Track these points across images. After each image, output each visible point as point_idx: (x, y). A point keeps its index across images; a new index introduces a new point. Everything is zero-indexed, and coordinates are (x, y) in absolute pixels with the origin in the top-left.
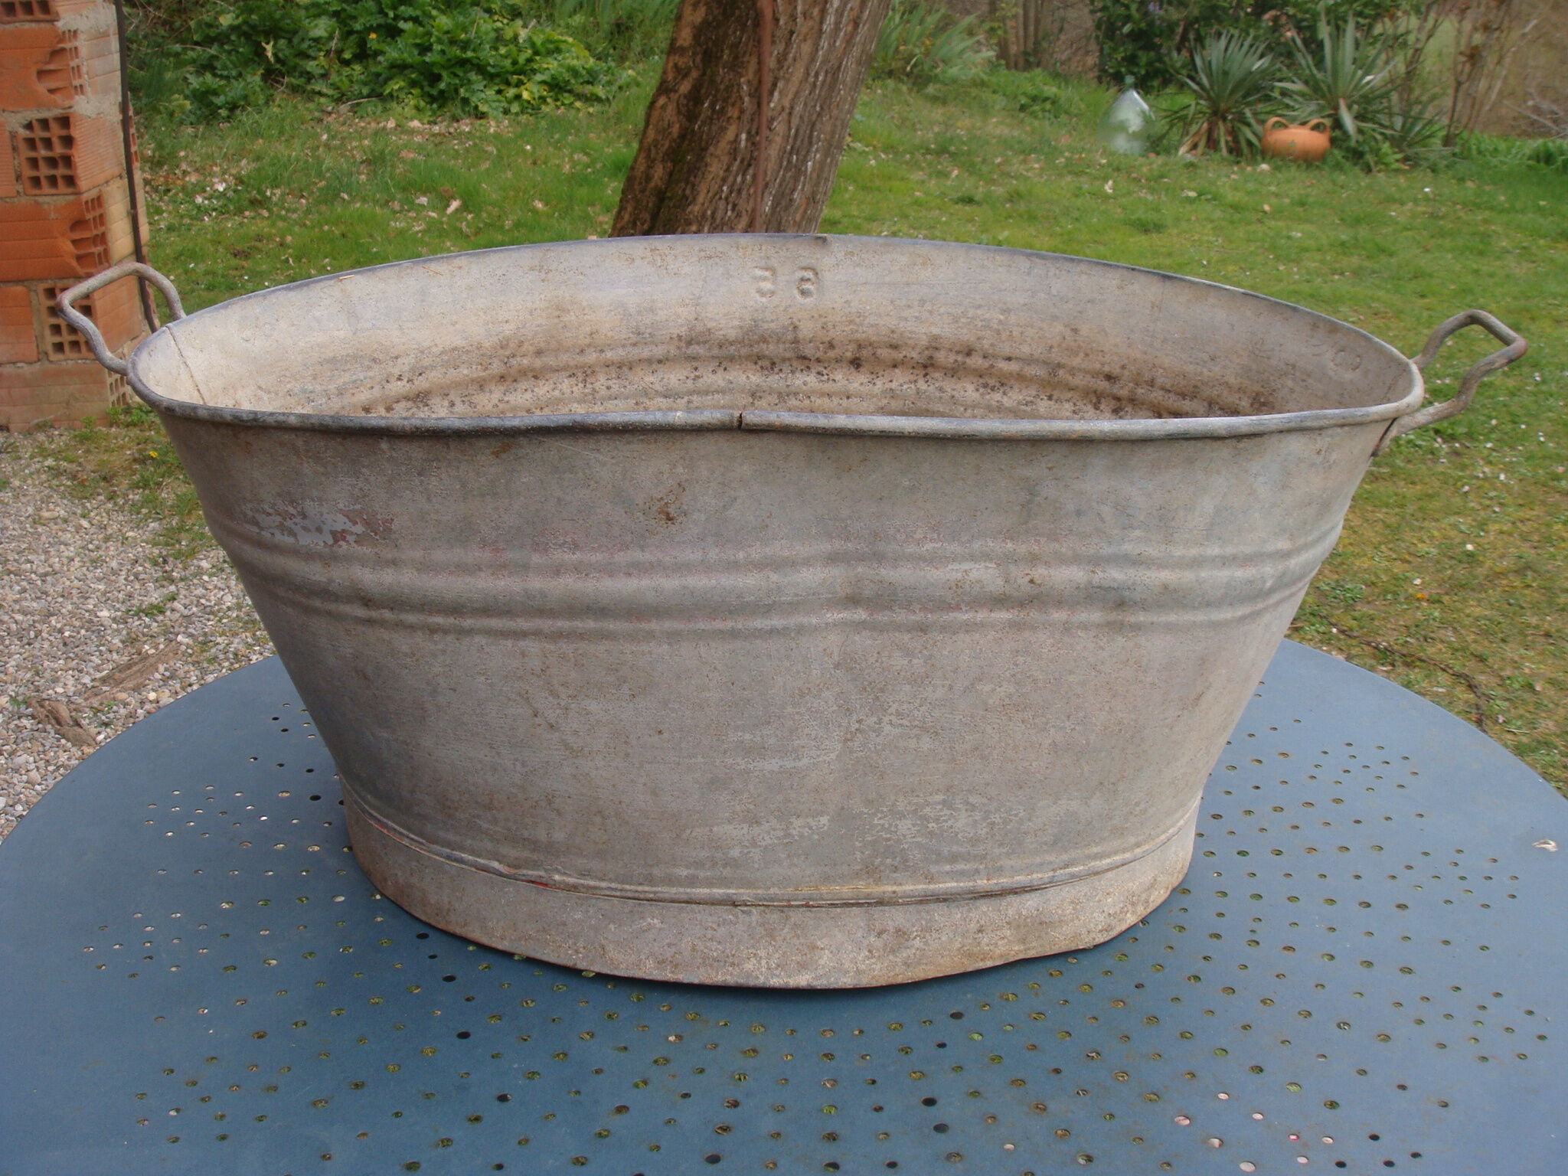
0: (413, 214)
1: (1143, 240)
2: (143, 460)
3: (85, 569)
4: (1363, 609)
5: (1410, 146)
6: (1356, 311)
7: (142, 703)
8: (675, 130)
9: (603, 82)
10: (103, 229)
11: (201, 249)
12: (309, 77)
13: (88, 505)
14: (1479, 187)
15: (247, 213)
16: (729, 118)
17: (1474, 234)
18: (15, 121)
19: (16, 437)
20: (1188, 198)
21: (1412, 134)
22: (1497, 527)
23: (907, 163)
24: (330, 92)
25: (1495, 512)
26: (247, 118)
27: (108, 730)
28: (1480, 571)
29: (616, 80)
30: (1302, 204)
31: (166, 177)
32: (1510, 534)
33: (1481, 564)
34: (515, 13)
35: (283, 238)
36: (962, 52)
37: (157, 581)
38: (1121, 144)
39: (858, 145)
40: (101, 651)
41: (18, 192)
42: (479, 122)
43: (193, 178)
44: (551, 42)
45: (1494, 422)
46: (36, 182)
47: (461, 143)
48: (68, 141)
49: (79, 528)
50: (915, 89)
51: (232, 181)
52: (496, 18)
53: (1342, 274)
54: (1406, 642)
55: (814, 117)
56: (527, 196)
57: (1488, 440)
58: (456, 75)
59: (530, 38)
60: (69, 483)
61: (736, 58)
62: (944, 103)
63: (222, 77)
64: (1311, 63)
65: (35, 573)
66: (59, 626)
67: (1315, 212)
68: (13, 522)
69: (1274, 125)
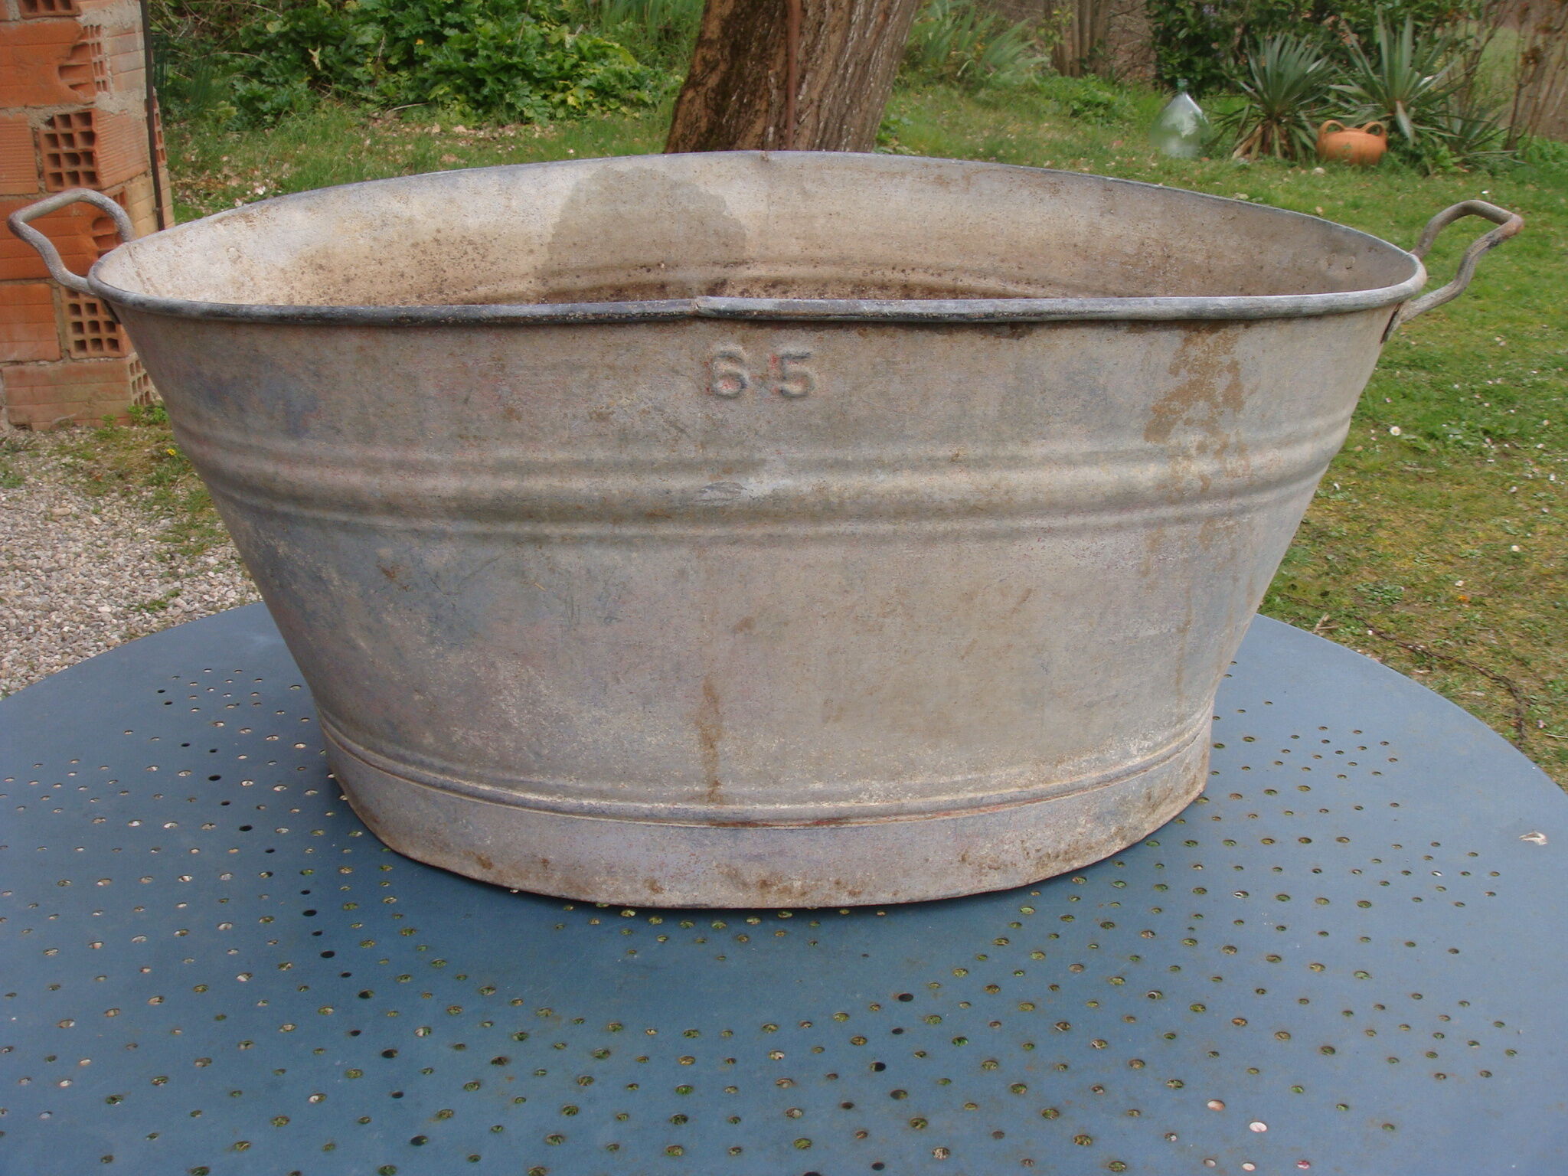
2: (160, 458)
3: (91, 565)
4: (1401, 611)
5: (1469, 149)
8: (703, 124)
9: (649, 87)
12: (356, 83)
13: (101, 502)
14: (1539, 190)
16: (757, 111)
17: (1532, 236)
18: (37, 118)
19: (39, 436)
21: (1472, 137)
22: (1545, 528)
24: (377, 98)
25: (1543, 513)
26: (291, 124)
28: (1525, 572)
29: (662, 86)
30: (1356, 206)
31: (208, 182)
32: (1559, 536)
33: (1526, 565)
34: (563, 19)
36: (1014, 58)
37: (162, 577)
38: (1173, 147)
41: (40, 189)
42: (524, 127)
43: (234, 183)
44: (598, 47)
45: (1546, 423)
46: (58, 178)
47: (505, 147)
48: (90, 137)
49: (89, 525)
50: (967, 94)
51: (273, 185)
52: (544, 24)
54: (1445, 644)
55: (844, 110)
57: (1539, 441)
58: (499, 81)
59: (576, 43)
60: (84, 480)
61: (764, 50)
62: (996, 107)
63: (269, 84)
64: (1368, 66)
65: (41, 568)
66: (59, 621)
67: (1369, 214)
68: (24, 518)
69: (1328, 129)
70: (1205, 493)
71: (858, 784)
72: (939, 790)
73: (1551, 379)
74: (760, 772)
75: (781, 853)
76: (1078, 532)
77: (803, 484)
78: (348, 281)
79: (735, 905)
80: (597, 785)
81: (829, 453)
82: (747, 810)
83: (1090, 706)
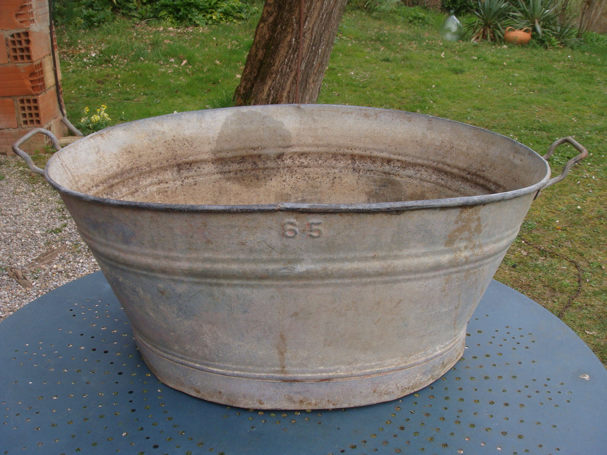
0: (168, 66)
1: (455, 77)
3: (32, 213)
4: (535, 233)
5: (563, 38)
6: (538, 107)
7: (51, 269)
8: (267, 36)
9: (245, 12)
10: (42, 76)
11: (85, 80)
12: (130, 10)
13: (35, 186)
14: (590, 55)
15: (103, 65)
16: (288, 32)
17: (587, 75)
18: (7, 34)
19: (9, 158)
20: (473, 59)
21: (564, 34)
22: (590, 198)
23: (363, 45)
24: (138, 16)
25: (590, 192)
26: (105, 27)
27: (37, 281)
28: (583, 217)
29: (250, 11)
30: (519, 62)
31: (73, 51)
32: (596, 202)
33: (583, 214)
35: (117, 75)
37: (59, 218)
38: (449, 36)
39: (344, 38)
40: (36, 248)
41: (9, 62)
42: (196, 28)
43: (83, 51)
45: (591, 154)
46: (16, 58)
47: (189, 36)
48: (28, 42)
49: (30, 196)
50: (368, 14)
51: (98, 52)
53: (534, 91)
54: (552, 247)
55: (322, 32)
56: (213, 59)
57: (589, 162)
58: (186, 9)
60: (28, 177)
61: (291, 8)
62: (379, 19)
63: (96, 10)
64: (524, 5)
65: (13, 215)
66: (20, 237)
67: (524, 65)
68: (5, 193)
69: (509, 30)
70: (467, 262)
71: (336, 367)
72: (366, 368)
73: (593, 136)
74: (300, 363)
75: (308, 391)
76: (420, 279)
77: (318, 267)
78: (140, 157)
79: (291, 409)
80: (239, 367)
81: (328, 256)
82: (295, 376)
83: (423, 336)
